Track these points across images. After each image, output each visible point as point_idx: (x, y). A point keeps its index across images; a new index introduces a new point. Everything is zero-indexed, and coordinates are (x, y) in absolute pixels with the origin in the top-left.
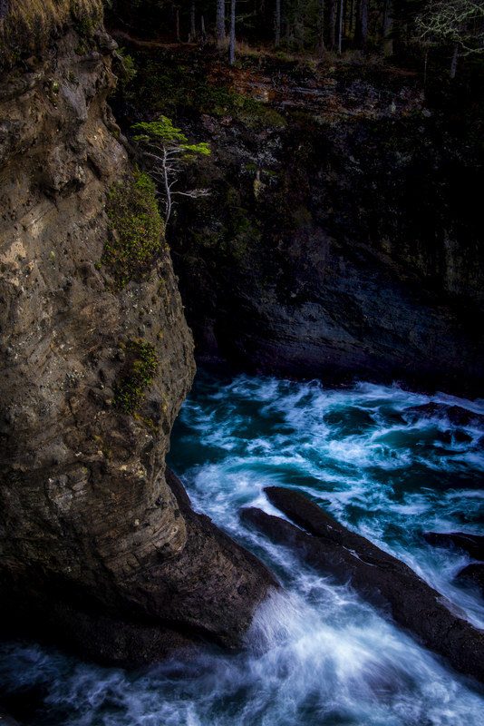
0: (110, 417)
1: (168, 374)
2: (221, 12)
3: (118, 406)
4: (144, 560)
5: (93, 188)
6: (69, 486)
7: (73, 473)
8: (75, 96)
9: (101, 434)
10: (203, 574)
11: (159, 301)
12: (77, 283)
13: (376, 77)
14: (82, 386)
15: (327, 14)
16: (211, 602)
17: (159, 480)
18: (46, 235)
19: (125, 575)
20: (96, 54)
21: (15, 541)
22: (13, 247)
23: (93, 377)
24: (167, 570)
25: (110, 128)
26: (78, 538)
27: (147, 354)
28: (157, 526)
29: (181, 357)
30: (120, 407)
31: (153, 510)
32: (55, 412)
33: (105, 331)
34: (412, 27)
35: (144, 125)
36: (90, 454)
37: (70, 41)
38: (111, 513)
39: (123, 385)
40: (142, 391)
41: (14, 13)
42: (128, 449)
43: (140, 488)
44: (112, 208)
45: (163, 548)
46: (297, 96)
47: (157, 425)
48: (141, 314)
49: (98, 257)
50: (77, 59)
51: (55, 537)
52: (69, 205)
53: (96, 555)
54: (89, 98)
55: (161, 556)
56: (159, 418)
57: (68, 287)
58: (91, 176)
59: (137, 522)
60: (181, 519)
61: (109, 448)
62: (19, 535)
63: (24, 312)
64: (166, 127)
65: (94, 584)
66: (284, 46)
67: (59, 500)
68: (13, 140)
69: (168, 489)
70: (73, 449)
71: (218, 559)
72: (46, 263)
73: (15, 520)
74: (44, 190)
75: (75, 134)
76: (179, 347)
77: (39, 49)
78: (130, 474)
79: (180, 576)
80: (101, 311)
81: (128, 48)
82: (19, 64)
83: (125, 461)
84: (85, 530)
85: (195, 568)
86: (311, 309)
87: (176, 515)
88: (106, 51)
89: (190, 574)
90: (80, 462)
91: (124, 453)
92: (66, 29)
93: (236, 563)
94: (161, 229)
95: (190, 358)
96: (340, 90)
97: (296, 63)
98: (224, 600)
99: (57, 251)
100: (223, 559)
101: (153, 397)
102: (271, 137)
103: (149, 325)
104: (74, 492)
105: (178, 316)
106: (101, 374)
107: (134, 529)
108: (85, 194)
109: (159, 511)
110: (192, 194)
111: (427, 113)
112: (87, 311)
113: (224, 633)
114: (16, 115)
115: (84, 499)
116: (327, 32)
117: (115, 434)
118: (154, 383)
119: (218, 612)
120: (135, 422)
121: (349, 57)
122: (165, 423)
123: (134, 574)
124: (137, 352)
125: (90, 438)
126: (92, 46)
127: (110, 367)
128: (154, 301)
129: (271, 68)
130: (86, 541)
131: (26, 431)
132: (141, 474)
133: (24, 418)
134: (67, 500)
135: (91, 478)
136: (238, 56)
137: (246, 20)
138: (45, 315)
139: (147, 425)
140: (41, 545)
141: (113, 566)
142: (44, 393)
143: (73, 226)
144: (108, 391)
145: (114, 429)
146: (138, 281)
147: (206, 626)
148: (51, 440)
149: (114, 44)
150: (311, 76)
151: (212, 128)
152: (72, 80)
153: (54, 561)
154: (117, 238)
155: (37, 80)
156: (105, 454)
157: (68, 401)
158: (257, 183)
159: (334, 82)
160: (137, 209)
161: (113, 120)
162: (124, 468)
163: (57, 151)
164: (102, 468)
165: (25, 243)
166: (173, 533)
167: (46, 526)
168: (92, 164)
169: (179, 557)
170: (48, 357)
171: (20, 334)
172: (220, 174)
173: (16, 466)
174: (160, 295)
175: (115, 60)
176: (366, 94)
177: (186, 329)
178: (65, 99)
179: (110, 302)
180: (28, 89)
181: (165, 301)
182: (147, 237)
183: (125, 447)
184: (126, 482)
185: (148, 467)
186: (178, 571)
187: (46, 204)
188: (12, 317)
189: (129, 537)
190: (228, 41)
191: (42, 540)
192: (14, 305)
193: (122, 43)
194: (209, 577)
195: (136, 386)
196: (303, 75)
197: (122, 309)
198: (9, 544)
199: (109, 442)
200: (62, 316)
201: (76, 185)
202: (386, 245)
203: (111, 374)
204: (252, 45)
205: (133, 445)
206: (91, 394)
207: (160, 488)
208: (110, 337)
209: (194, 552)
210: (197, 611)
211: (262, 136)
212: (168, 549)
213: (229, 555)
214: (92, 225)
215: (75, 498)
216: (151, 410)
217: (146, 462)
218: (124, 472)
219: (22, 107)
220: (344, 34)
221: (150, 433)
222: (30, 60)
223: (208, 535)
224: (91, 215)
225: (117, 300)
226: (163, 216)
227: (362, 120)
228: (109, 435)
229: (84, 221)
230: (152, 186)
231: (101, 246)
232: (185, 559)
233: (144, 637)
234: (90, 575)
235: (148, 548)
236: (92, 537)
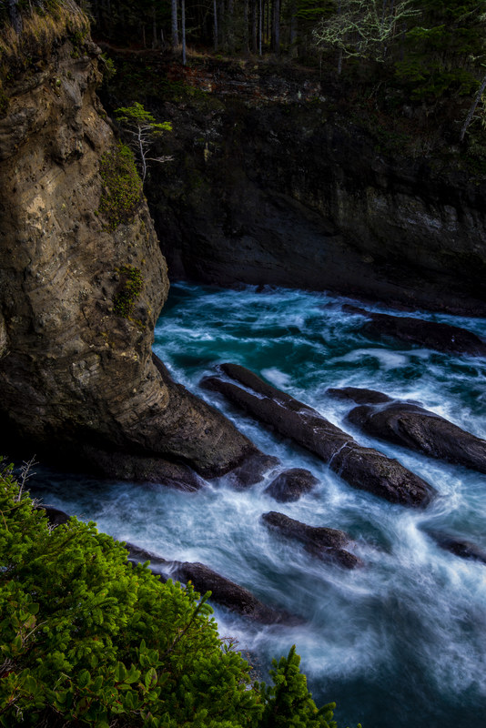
0: (112, 320)
1: (150, 289)
2: (175, 26)
3: (117, 312)
4: (140, 416)
5: (89, 157)
6: (87, 368)
7: (89, 359)
8: (72, 88)
9: (106, 332)
10: (181, 422)
11: (141, 237)
12: (82, 226)
13: (287, 73)
14: (91, 299)
15: (251, 28)
16: (187, 440)
17: (148, 362)
18: (58, 192)
19: (129, 425)
20: (86, 57)
21: (53, 405)
22: (35, 201)
23: (98, 292)
24: (157, 421)
25: (99, 113)
26: (96, 402)
27: (135, 275)
28: (148, 393)
29: (159, 276)
30: (118, 313)
31: (145, 382)
32: (73, 318)
33: (104, 260)
34: (311, 38)
35: (123, 109)
36: (100, 346)
37: (67, 48)
38: (116, 385)
39: (119, 297)
40: (133, 301)
41: (26, 30)
42: (125, 341)
43: (136, 368)
44: (104, 171)
45: (153, 407)
46: (232, 88)
47: (144, 324)
48: (129, 247)
49: (96, 207)
50: (73, 61)
51: (80, 402)
52: (72, 169)
53: (109, 413)
54: (83, 90)
55: (152, 412)
56: (145, 320)
57: (76, 229)
58: (87, 148)
59: (135, 390)
60: (165, 387)
61: (112, 341)
62: (56, 402)
63: (47, 248)
64: (139, 111)
65: (109, 432)
66: (221, 51)
67: (81, 377)
68: (30, 122)
69: (155, 368)
70: (88, 342)
71: (191, 412)
72: (60, 212)
73: (52, 392)
74: (55, 159)
75: (74, 117)
76: (157, 270)
77: (45, 55)
78: (128, 358)
79: (166, 424)
80: (101, 246)
81: (109, 54)
82: (31, 66)
83: (124, 349)
84: (100, 397)
85: (175, 419)
86: (247, 241)
87: (161, 384)
88: (93, 55)
89: (173, 422)
90: (93, 351)
91: (123, 344)
92: (64, 39)
93: (203, 414)
94: (140, 185)
95: (165, 277)
96: (262, 83)
97: (230, 63)
98: (196, 438)
99: (67, 203)
100: (194, 412)
101: (141, 305)
102: (215, 117)
103: (135, 255)
104: (91, 371)
105: (155, 248)
106: (104, 290)
107: (133, 395)
108: (84, 161)
109: (149, 382)
110: (161, 160)
111: (323, 99)
112: (91, 246)
113: (197, 459)
114: (31, 104)
115: (98, 376)
116: (251, 41)
117: (116, 331)
118: (141, 295)
119: (193, 446)
120: (129, 323)
121: (267, 58)
122: (150, 323)
123: (134, 425)
124: (129, 274)
125: (99, 335)
126: (83, 51)
127: (109, 285)
128: (137, 238)
129: (213, 67)
130: (101, 404)
131: (55, 331)
132: (136, 358)
133: (52, 322)
134: (86, 377)
135: (102, 364)
136: (188, 58)
137: (193, 32)
138: (61, 250)
139: (138, 324)
140: (71, 408)
141: (120, 420)
142: (65, 304)
143: (77, 184)
144: (109, 302)
145: (115, 328)
146: (126, 223)
147: (185, 455)
148: (71, 337)
149: (99, 50)
150: (241, 72)
151: (172, 111)
152: (70, 78)
153: (80, 417)
154: (109, 193)
155: (44, 78)
156: (110, 345)
157: (82, 310)
158: (206, 151)
159: (257, 77)
160: (122, 171)
161: (101, 107)
162: (124, 354)
163: (62, 130)
164: (109, 355)
165: (43, 198)
166: (160, 397)
167: (73, 395)
168: (87, 139)
169: (164, 412)
170: (66, 280)
171: (44, 264)
172: (180, 146)
173: (49, 356)
174: (142, 233)
175: (100, 62)
176: (280, 85)
177: (161, 257)
178: (66, 92)
179: (106, 238)
180: (38, 85)
181: (145, 238)
182: (130, 192)
183: (124, 341)
184: (126, 364)
185: (140, 353)
186: (165, 421)
187: (57, 169)
188: (38, 252)
189: (130, 400)
190: (181, 47)
191: (71, 404)
192: (39, 243)
193: (104, 50)
194: (185, 424)
195: (129, 298)
196: (234, 72)
197: (116, 244)
198: (49, 408)
199: (112, 337)
200: (74, 250)
201: (77, 155)
202: (297, 194)
203: (110, 290)
204: (198, 49)
205: (129, 339)
206: (97, 304)
207: (149, 367)
208: (108, 264)
209: (175, 408)
210: (179, 446)
211: (209, 117)
212: (157, 407)
213: (198, 409)
214: (91, 184)
215: (91, 376)
216: (140, 314)
217: (138, 349)
218: (124, 357)
219: (35, 98)
220: (263, 42)
221: (140, 330)
222: (39, 63)
223: (183, 397)
224: (89, 176)
225: (111, 237)
226: (141, 176)
227: (278, 104)
228: (112, 333)
229: (85, 181)
230: (132, 154)
231: (98, 199)
232: (169, 413)
233: (144, 464)
234: (106, 425)
235: (143, 407)
236: (105, 401)
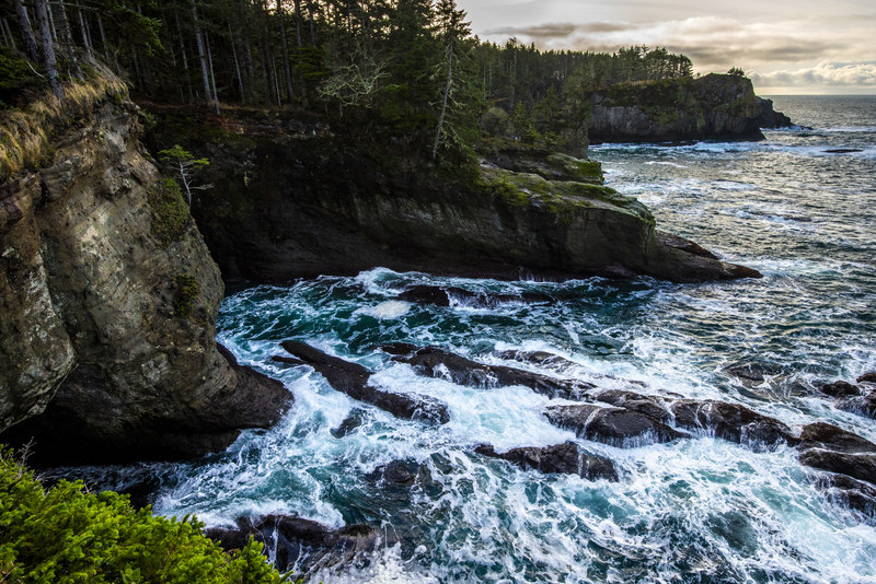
0: (174, 322)
1: (206, 291)
2: (207, 87)
3: (178, 314)
4: (214, 397)
5: (137, 191)
6: (156, 366)
7: (157, 358)
8: (115, 139)
9: (170, 333)
10: (251, 398)
11: (193, 251)
12: (136, 247)
13: (302, 117)
14: (152, 307)
15: (270, 87)
16: (258, 411)
17: (213, 352)
18: (110, 222)
19: (203, 409)
20: (126, 114)
21: (128, 405)
22: (88, 231)
23: (159, 300)
24: (228, 400)
25: (144, 155)
26: (169, 395)
27: (191, 282)
28: (217, 378)
29: (213, 280)
31: (213, 369)
32: (137, 325)
33: (161, 273)
34: (316, 93)
35: (165, 151)
36: (165, 346)
37: (108, 108)
38: (186, 376)
39: (179, 302)
40: (191, 304)
41: (68, 96)
42: (190, 336)
43: (202, 359)
44: (152, 200)
45: (223, 389)
46: (260, 130)
47: (205, 321)
48: (183, 260)
49: (148, 231)
50: (114, 118)
51: (154, 398)
52: (123, 202)
53: (183, 402)
54: (125, 139)
55: (223, 393)
56: (205, 318)
57: (131, 250)
58: (135, 183)
59: (204, 378)
60: (232, 370)
61: (177, 340)
62: (130, 401)
63: (103, 269)
64: (179, 151)
65: (185, 418)
66: (248, 104)
67: (151, 376)
68: (76, 167)
69: (221, 356)
70: (154, 344)
71: (258, 387)
72: (113, 239)
73: (125, 393)
74: (103, 195)
75: (119, 161)
76: (211, 275)
77: (86, 115)
78: (194, 352)
79: (237, 402)
80: (156, 262)
81: (150, 110)
82: (74, 124)
83: (189, 345)
84: (172, 389)
85: (245, 395)
86: (290, 243)
87: (228, 369)
88: (133, 112)
89: (243, 399)
91: (188, 341)
92: (104, 102)
94: (187, 209)
95: (219, 280)
96: (283, 125)
97: (256, 112)
98: (265, 408)
99: (120, 230)
100: (260, 387)
101: (201, 305)
102: (250, 152)
103: (189, 266)
104: (160, 369)
105: (207, 258)
106: (163, 298)
107: (204, 382)
108: (132, 195)
109: (217, 369)
110: (202, 188)
111: (333, 135)
112: (146, 262)
114: (76, 154)
115: (167, 372)
116: (271, 96)
117: (179, 331)
118: (199, 298)
120: (191, 322)
121: (285, 108)
122: (210, 319)
123: (208, 407)
124: (183, 281)
125: (163, 336)
126: (122, 109)
127: (168, 293)
128: (190, 251)
129: (242, 115)
130: (174, 396)
131: (120, 340)
132: (201, 351)
133: (117, 332)
134: (156, 375)
135: (170, 361)
136: (220, 109)
137: (223, 91)
138: (118, 269)
139: (199, 322)
140: (145, 404)
141: (194, 405)
142: (127, 315)
143: (128, 214)
144: (170, 307)
145: (178, 328)
146: (177, 240)
148: (138, 342)
149: (137, 107)
150: (266, 119)
151: (213, 150)
152: (112, 130)
153: (156, 410)
154: (159, 218)
155: (88, 132)
156: (176, 344)
157: (145, 317)
158: (246, 178)
159: (279, 121)
160: (170, 200)
161: (146, 151)
162: (189, 349)
163: (108, 171)
164: (176, 352)
165: (96, 228)
166: (228, 379)
167: (146, 392)
168: (134, 176)
169: (234, 392)
170: (126, 294)
171: (103, 283)
172: (223, 176)
173: (118, 361)
174: (193, 247)
175: (140, 116)
176: (298, 126)
177: (214, 264)
178: (109, 141)
179: (162, 256)
180: (82, 137)
181: (197, 250)
182: (178, 215)
183: (187, 337)
184: (191, 356)
185: (205, 346)
186: (236, 399)
187: (107, 203)
188: (96, 273)
189: (201, 387)
190: (216, 102)
191: (145, 401)
192: (96, 266)
193: (142, 107)
194: (254, 398)
195: (187, 301)
196: (261, 118)
197: (170, 258)
198: (125, 407)
199: (176, 337)
200: (131, 268)
201: (125, 190)
202: (324, 204)
203: (169, 297)
204: (228, 103)
205: (192, 335)
206: (159, 311)
207: (215, 356)
208: (165, 276)
209: (243, 387)
211: (244, 152)
212: (227, 389)
214: (141, 212)
215: (161, 372)
216: (200, 313)
217: (202, 343)
218: (190, 352)
219: (80, 148)
220: (281, 96)
221: (201, 327)
222: (82, 121)
223: (249, 376)
224: (139, 206)
225: (165, 254)
226: (187, 201)
227: (299, 140)
228: (175, 333)
229: (135, 210)
230: (177, 185)
231: (149, 225)
232: (238, 392)
233: (222, 439)
234: (181, 413)
235: (214, 391)
236: (178, 392)
